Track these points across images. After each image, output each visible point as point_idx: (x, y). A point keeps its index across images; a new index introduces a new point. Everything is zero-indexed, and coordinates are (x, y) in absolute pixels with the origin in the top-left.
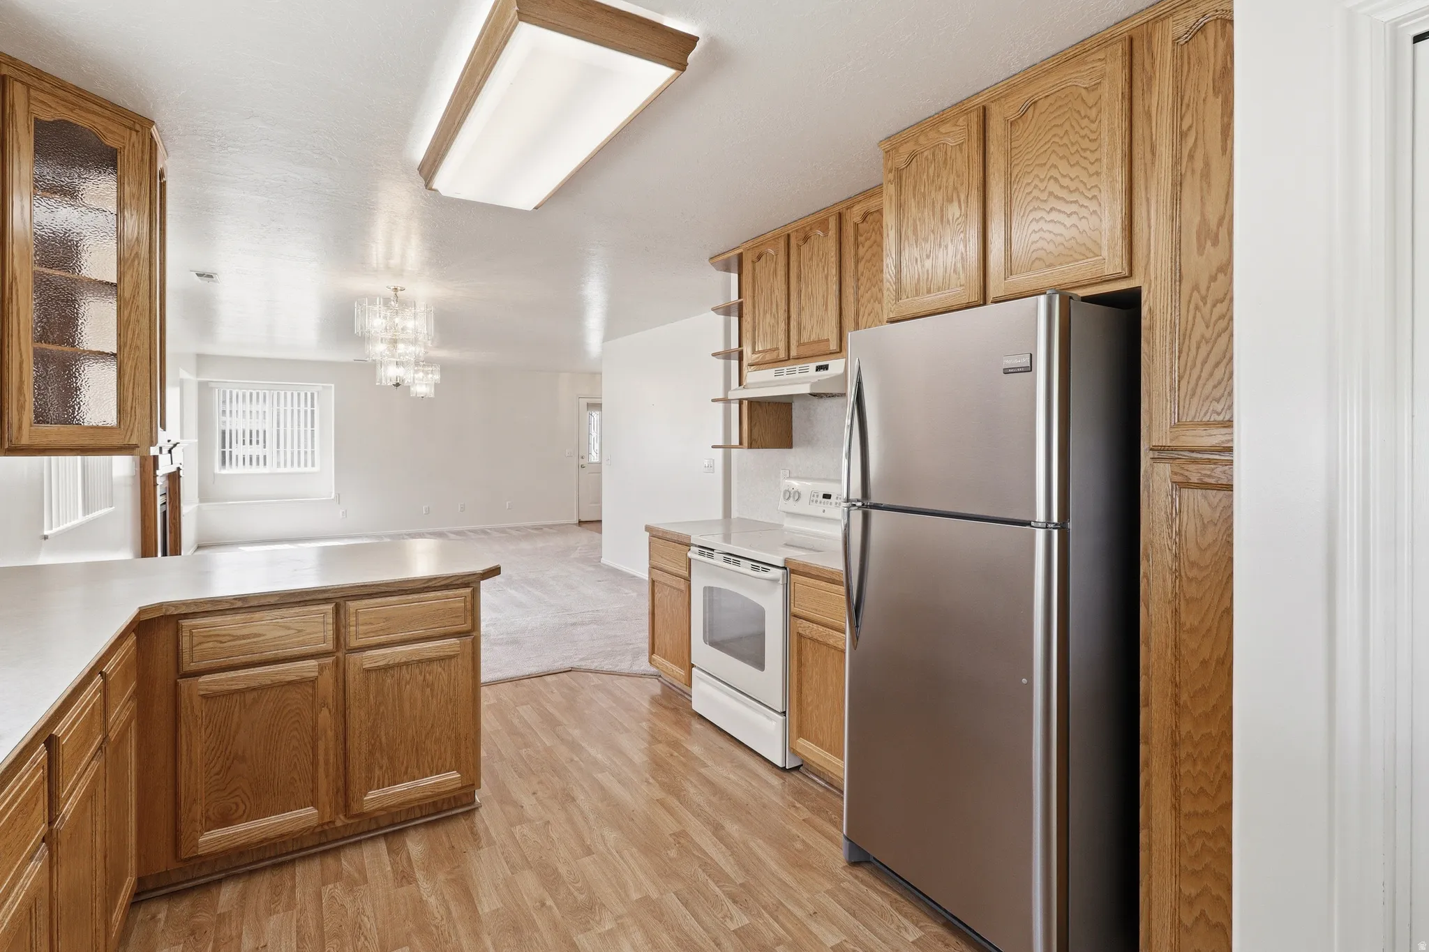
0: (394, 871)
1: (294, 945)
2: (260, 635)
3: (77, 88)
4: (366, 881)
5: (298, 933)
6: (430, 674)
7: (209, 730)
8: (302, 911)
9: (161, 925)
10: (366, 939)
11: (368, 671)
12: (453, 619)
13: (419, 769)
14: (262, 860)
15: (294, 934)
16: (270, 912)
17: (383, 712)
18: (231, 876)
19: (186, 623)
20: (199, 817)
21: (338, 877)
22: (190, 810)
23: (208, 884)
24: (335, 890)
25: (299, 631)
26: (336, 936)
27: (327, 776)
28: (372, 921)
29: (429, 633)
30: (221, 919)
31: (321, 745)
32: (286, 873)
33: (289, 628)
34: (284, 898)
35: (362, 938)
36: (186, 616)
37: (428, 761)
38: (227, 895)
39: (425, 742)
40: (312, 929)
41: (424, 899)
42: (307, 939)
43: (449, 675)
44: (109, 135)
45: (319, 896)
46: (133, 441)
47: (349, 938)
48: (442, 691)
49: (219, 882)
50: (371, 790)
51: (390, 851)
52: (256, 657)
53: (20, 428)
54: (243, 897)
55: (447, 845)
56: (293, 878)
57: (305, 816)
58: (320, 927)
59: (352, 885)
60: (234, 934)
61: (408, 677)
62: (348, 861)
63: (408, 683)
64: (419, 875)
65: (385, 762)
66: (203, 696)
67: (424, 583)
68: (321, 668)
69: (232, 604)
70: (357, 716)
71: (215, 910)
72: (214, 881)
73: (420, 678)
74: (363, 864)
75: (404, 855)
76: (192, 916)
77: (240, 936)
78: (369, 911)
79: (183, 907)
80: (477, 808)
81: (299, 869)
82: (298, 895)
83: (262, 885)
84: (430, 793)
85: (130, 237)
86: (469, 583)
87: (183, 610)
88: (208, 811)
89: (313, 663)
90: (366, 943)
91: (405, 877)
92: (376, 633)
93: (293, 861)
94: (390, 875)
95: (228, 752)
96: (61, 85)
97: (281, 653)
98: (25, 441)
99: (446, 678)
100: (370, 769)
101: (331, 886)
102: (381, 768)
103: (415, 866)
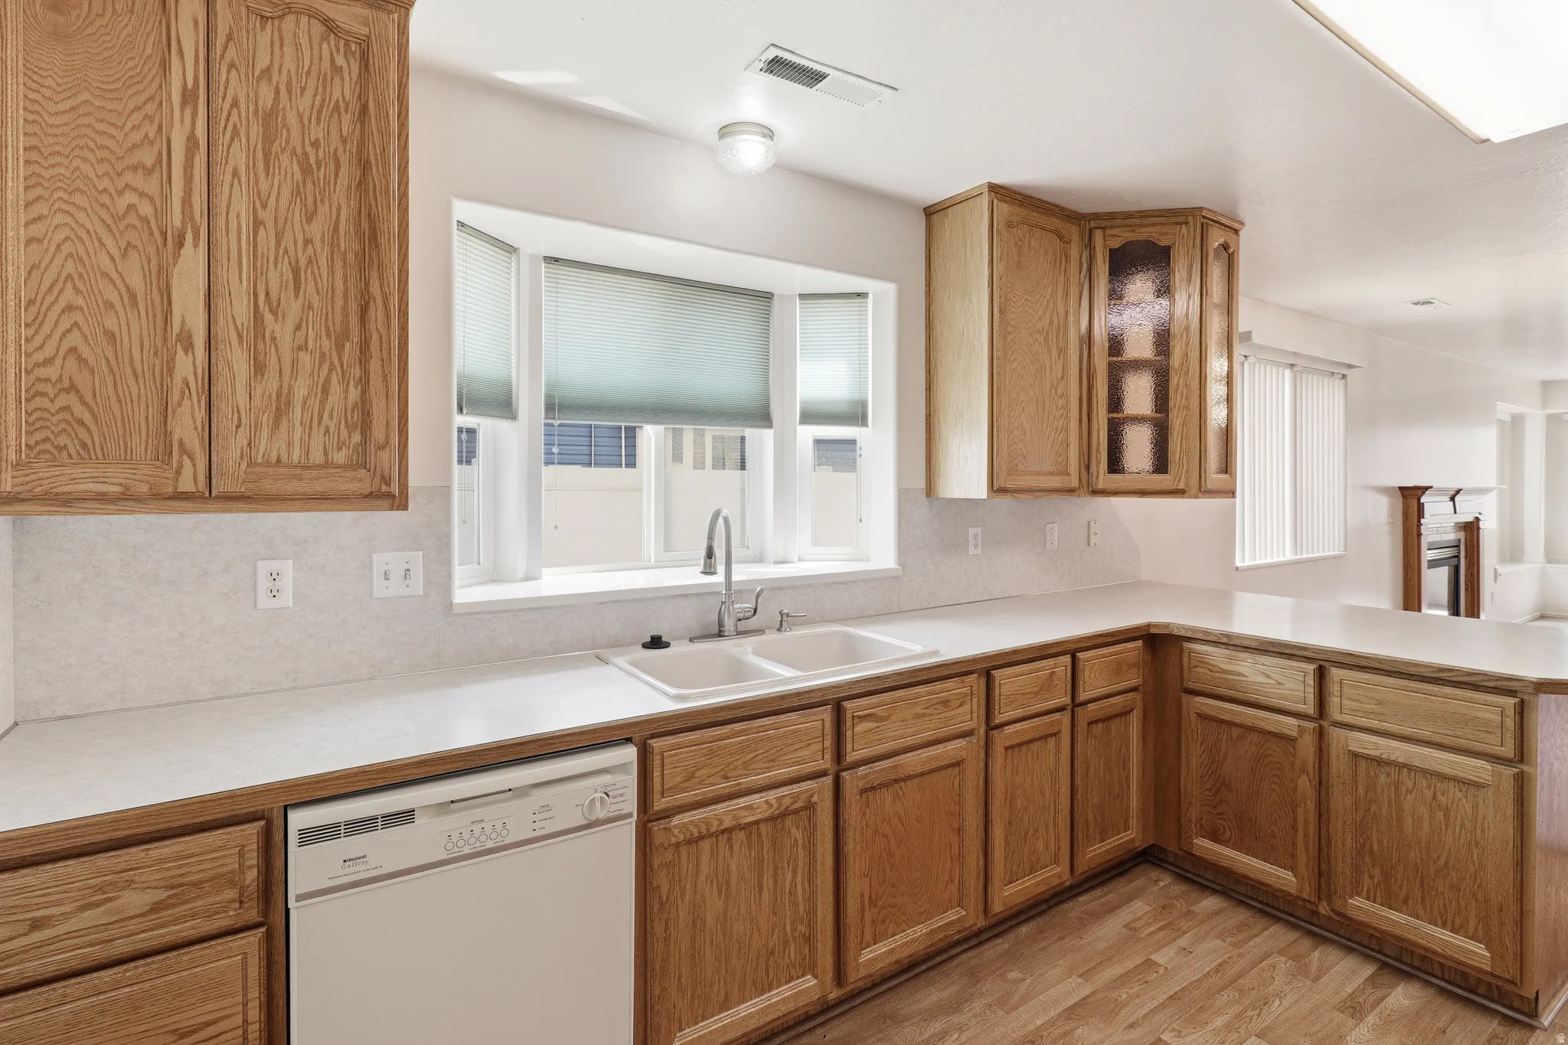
0: (1352, 996)
1: (1207, 969)
2: (1246, 676)
3: (1139, 212)
4: (1317, 979)
5: (1220, 965)
6: (1443, 795)
7: (1203, 748)
8: (1240, 955)
9: (1156, 888)
10: (1259, 1015)
11: (1356, 755)
12: (1479, 733)
13: (1425, 908)
14: (1257, 900)
15: (1217, 963)
16: (1220, 936)
17: (1375, 812)
18: (1225, 893)
19: (1187, 645)
20: (1194, 819)
21: (1298, 958)
22: (1188, 810)
23: (1207, 887)
24: (1283, 964)
25: (1279, 683)
26: (1241, 991)
27: (1307, 849)
28: (1280, 1010)
29: (1438, 739)
30: (1189, 913)
31: (1300, 811)
32: (1262, 922)
33: (1268, 676)
34: (1240, 937)
35: (1256, 1012)
36: (1189, 639)
37: (1438, 906)
38: (1210, 903)
39: (1434, 880)
40: (1231, 973)
41: (1348, 1038)
42: (1219, 975)
43: (1475, 808)
44: (1161, 238)
45: (1266, 956)
46: (1181, 486)
47: (1247, 1002)
48: (1462, 826)
49: (1214, 892)
50: (1359, 895)
51: (1371, 979)
52: (1240, 695)
53: (1098, 477)
54: (1217, 913)
55: (1440, 1025)
56: (1266, 929)
57: (1281, 877)
58: (1240, 975)
59: (1301, 971)
60: (1184, 928)
61: (1410, 785)
62: (1318, 956)
63: (1408, 791)
64: (1371, 1019)
65: (1377, 871)
66: (1197, 713)
67: (1431, 672)
68: (1302, 731)
69: (1220, 639)
70: (1341, 801)
71: (1192, 905)
72: (1213, 889)
73: (1429, 794)
74: (1329, 969)
75: (1379, 994)
76: (1176, 897)
77: (1185, 933)
78: (1286, 1003)
79: (1180, 888)
80: (1536, 1028)
81: (1276, 929)
82: (1252, 943)
83: (1239, 916)
84: (1440, 950)
85: (1179, 315)
86: (1516, 692)
87: (1189, 634)
88: (1201, 819)
89: (1292, 721)
90: (1255, 1018)
91: (1355, 1009)
92: (1366, 714)
93: (1278, 919)
94: (1343, 995)
95: (1217, 774)
96: (1128, 215)
97: (1263, 700)
98: (1100, 486)
99: (1469, 810)
100: (1357, 870)
101: (1283, 959)
102: (1371, 877)
103: (1378, 1010)
